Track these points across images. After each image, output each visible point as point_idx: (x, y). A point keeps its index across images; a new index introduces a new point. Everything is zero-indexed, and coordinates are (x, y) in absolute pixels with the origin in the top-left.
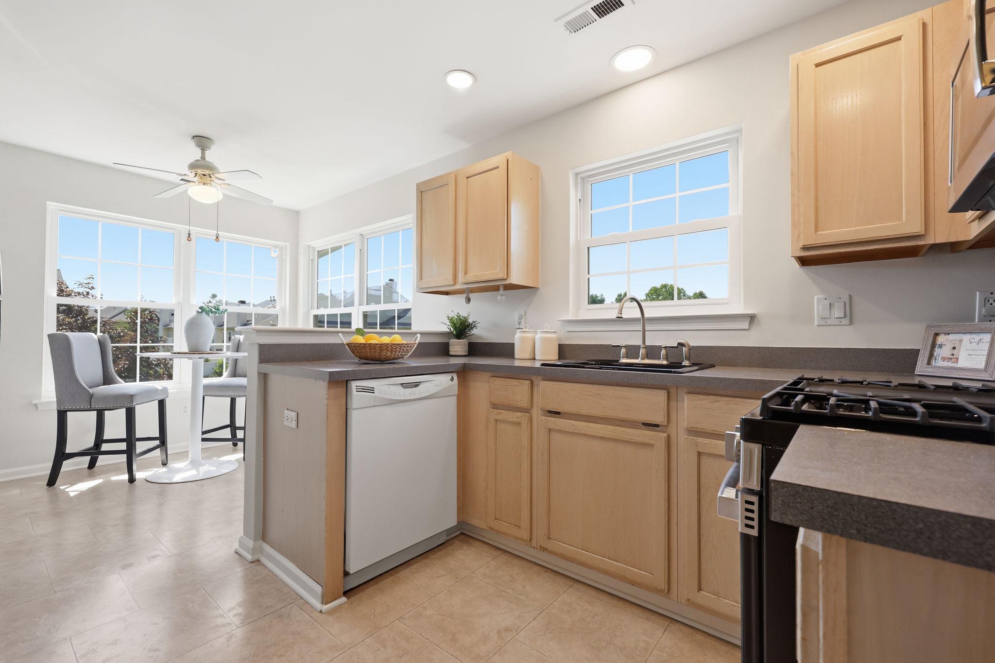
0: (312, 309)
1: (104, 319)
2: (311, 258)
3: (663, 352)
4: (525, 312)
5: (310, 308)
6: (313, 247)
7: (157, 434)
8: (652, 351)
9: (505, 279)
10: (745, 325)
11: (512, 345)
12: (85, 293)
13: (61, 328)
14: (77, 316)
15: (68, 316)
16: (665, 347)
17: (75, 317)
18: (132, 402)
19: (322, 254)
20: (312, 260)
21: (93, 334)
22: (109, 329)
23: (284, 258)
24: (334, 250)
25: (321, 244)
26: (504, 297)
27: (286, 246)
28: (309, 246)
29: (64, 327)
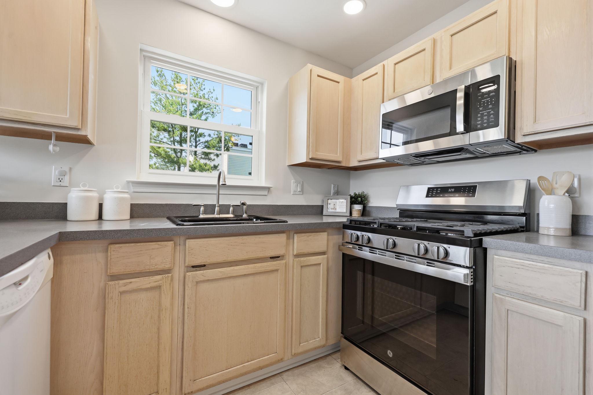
3: (231, 209)
4: (70, 169)
8: (224, 209)
9: (78, 129)
10: (265, 193)
11: (64, 206)
16: (232, 206)
26: (58, 148)
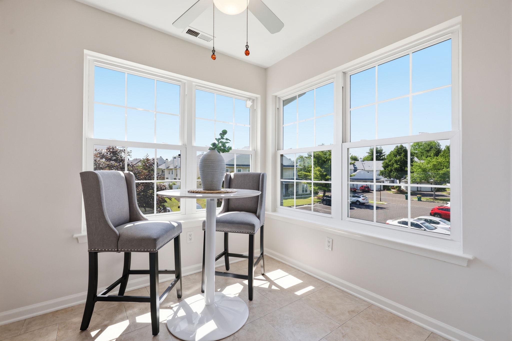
0: (278, 150)
1: (132, 164)
2: (277, 108)
5: (277, 150)
6: (279, 98)
7: (173, 268)
12: (123, 150)
13: (113, 168)
14: (120, 162)
15: (116, 162)
17: (119, 163)
18: (155, 247)
19: (286, 102)
20: (278, 108)
21: (121, 173)
22: (134, 169)
23: (255, 108)
24: (300, 95)
25: (285, 94)
27: (257, 98)
28: (276, 96)
29: (114, 168)
